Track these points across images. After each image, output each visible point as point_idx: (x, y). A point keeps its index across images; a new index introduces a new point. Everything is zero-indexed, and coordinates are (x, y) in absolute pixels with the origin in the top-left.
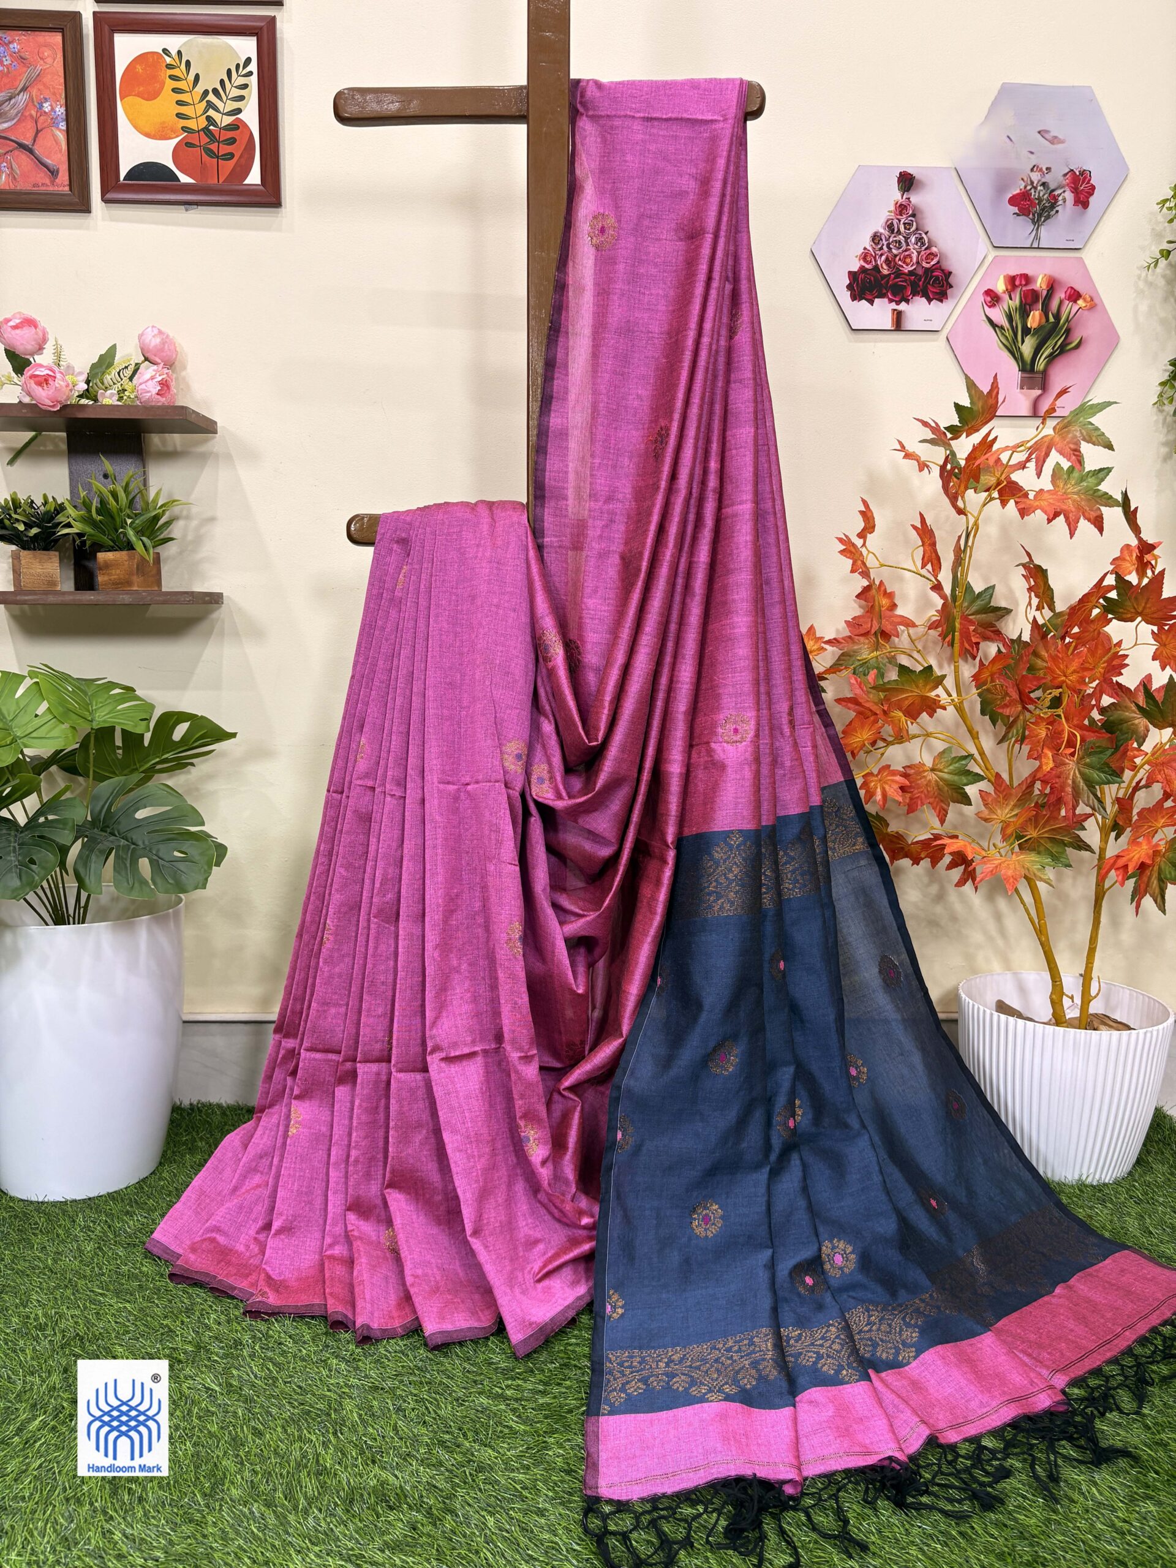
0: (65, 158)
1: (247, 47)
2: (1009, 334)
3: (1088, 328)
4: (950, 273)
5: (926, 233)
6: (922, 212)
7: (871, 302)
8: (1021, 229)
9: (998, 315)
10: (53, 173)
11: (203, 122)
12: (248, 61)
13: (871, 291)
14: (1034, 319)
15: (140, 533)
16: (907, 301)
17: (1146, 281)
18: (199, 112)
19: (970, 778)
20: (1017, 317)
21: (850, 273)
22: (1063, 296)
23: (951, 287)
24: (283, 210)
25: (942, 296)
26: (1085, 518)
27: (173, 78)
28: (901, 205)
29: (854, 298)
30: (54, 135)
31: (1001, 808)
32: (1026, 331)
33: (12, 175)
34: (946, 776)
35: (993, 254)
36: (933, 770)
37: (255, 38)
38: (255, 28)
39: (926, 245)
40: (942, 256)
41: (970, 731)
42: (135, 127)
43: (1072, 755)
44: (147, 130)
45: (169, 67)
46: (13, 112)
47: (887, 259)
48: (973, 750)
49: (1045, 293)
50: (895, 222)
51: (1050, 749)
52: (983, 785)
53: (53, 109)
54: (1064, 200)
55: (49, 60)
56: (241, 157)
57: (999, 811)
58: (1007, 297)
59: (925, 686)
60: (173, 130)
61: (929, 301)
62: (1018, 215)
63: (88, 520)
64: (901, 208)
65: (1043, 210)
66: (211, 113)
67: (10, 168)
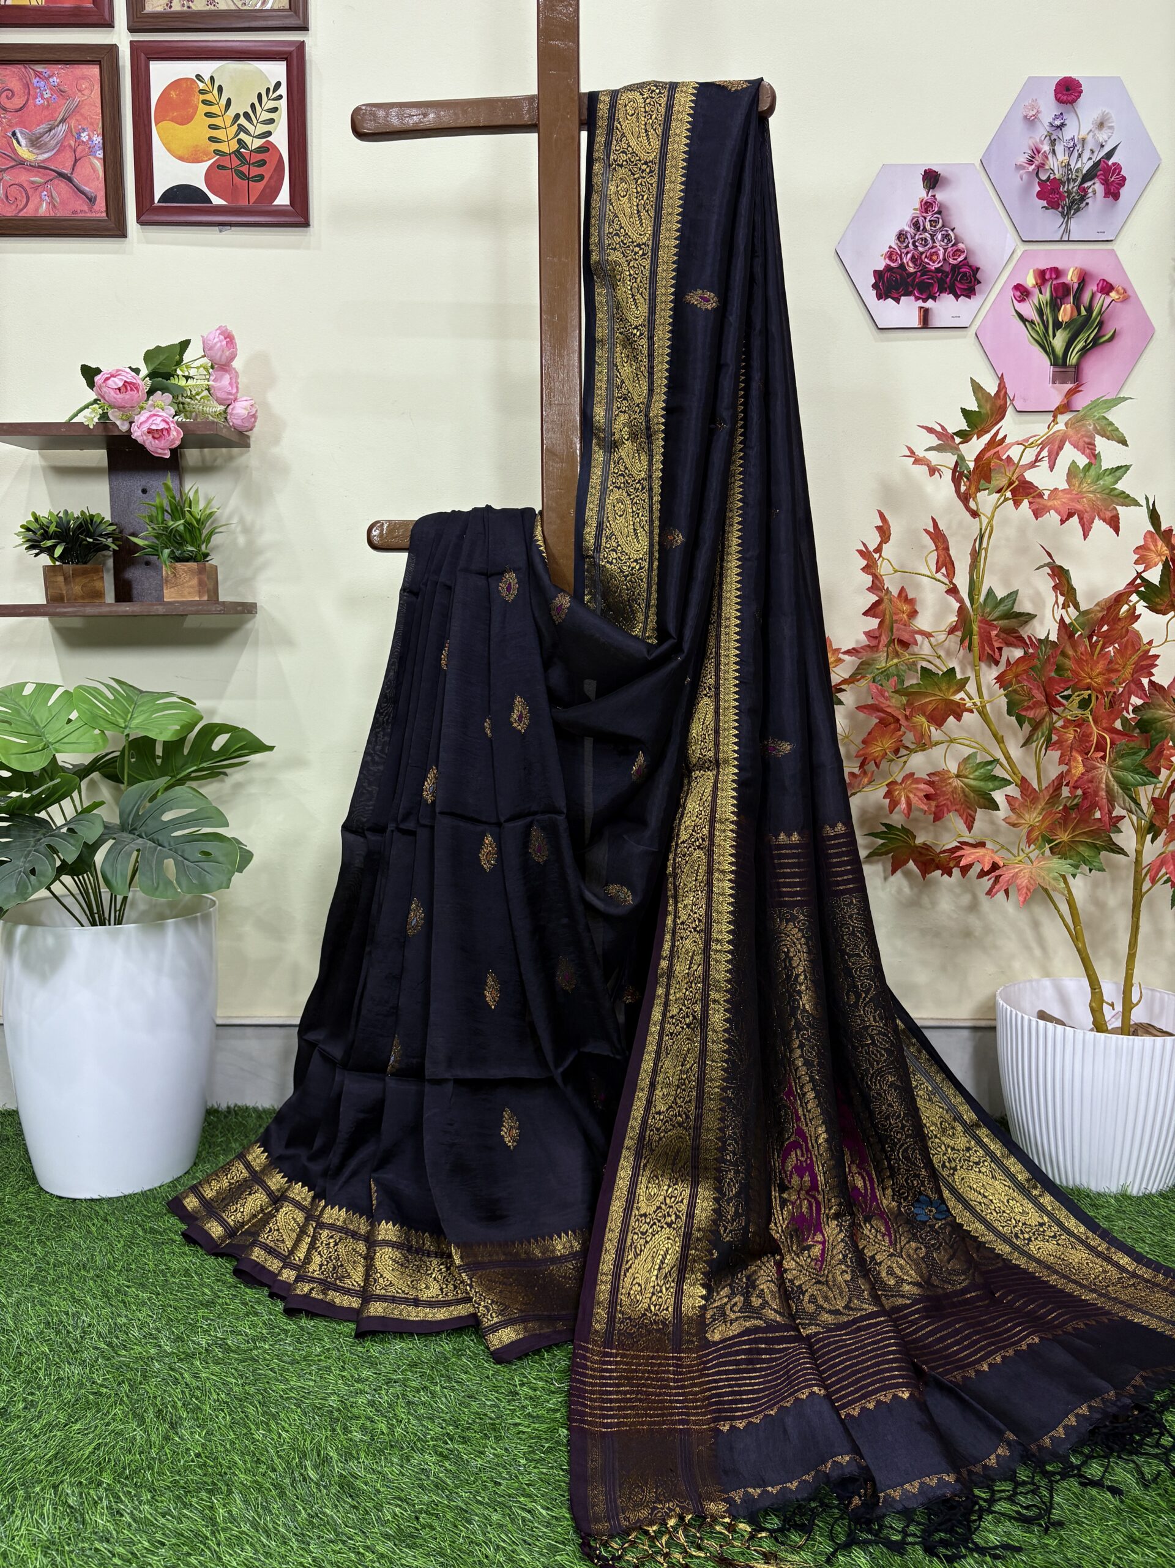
0: (102, 185)
1: (277, 71)
2: (1040, 328)
3: (1121, 321)
4: (978, 269)
5: (953, 230)
6: (947, 208)
7: (898, 301)
8: (1050, 223)
9: (1028, 309)
10: (91, 200)
11: (234, 145)
12: (278, 85)
13: (897, 290)
14: (1066, 313)
16: (935, 299)
18: (231, 135)
19: (997, 783)
20: (1047, 311)
21: (875, 272)
22: (1095, 288)
23: (979, 282)
24: (311, 229)
25: (970, 292)
26: (1100, 518)
27: (206, 103)
28: (926, 203)
29: (879, 297)
30: (92, 165)
31: (1028, 812)
32: (1057, 325)
33: (52, 204)
34: (972, 782)
35: (1022, 248)
36: (958, 776)
37: (284, 63)
38: (285, 53)
39: (953, 243)
40: (970, 252)
41: (995, 735)
42: (169, 150)
43: (1103, 758)
44: (180, 153)
45: (203, 92)
46: (53, 143)
47: (913, 257)
48: (999, 755)
49: (1076, 286)
50: (921, 220)
51: (1080, 752)
52: (1012, 790)
53: (90, 139)
54: (1094, 192)
55: (86, 92)
56: (271, 178)
57: (1027, 816)
58: (1037, 291)
59: (949, 689)
60: (206, 153)
61: (957, 297)
62: (1047, 208)
64: (927, 206)
65: (1072, 202)
66: (242, 136)
67: (51, 196)
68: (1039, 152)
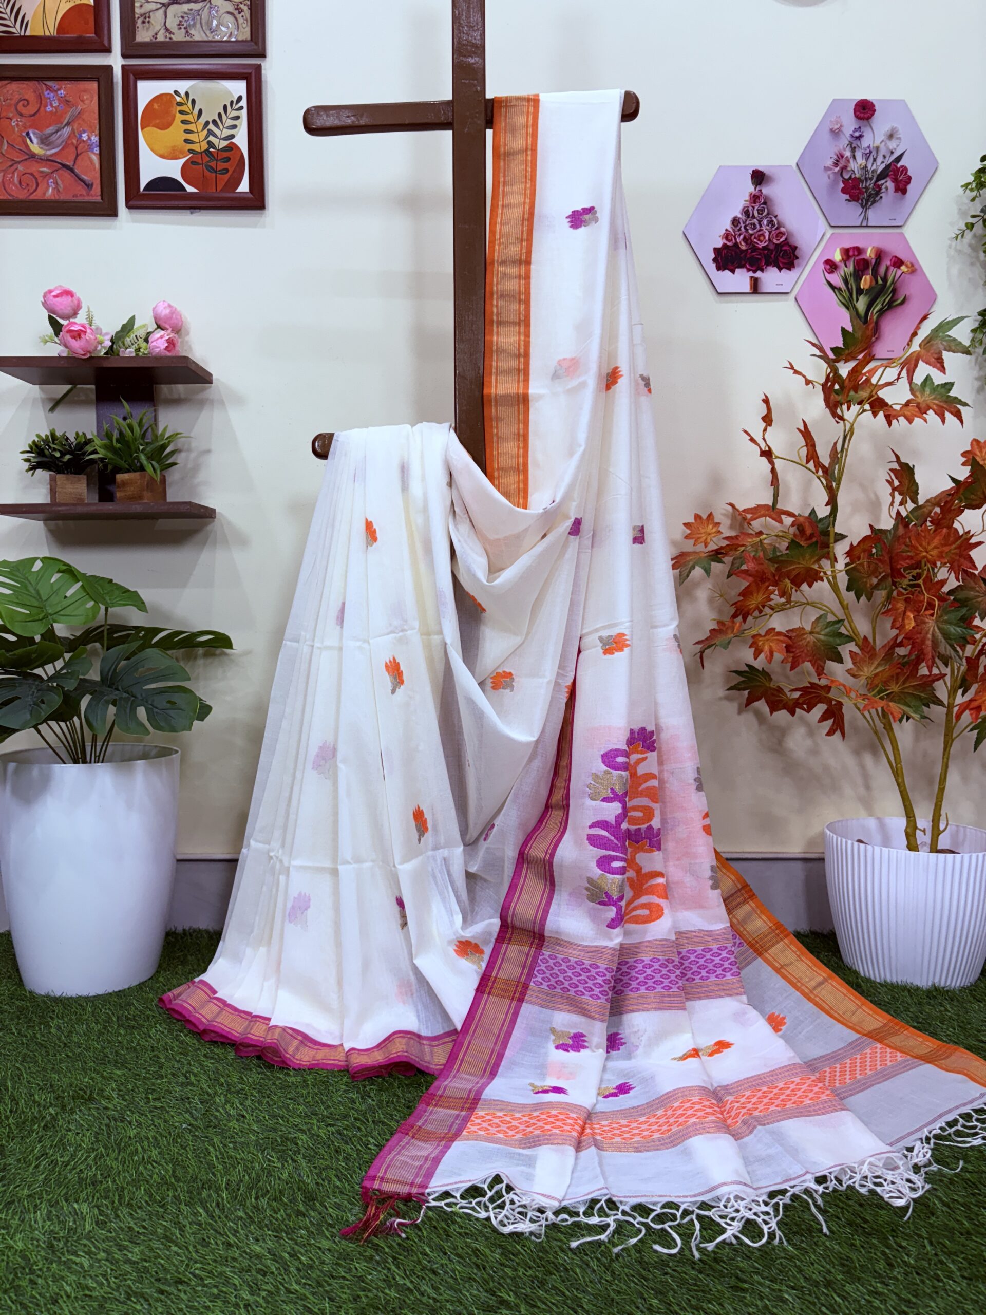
0: (98, 175)
1: (238, 88)
2: (846, 294)
3: (911, 288)
4: (796, 247)
5: (776, 217)
6: (771, 200)
7: (733, 272)
8: (852, 212)
9: (836, 279)
10: (89, 186)
12: (240, 98)
13: (732, 263)
14: (866, 282)
15: (150, 458)
16: (762, 270)
17: (956, 250)
18: (202, 138)
20: (851, 281)
21: (715, 249)
22: (889, 263)
23: (797, 258)
24: (266, 212)
25: (790, 266)
27: (181, 112)
28: (755, 196)
29: (719, 268)
30: (90, 158)
32: (860, 292)
33: (57, 188)
35: (830, 232)
37: (245, 81)
38: (245, 74)
39: (776, 227)
40: (789, 235)
42: (152, 150)
44: (161, 152)
45: (179, 104)
46: (59, 141)
47: (745, 237)
49: (874, 261)
50: (750, 209)
53: (89, 138)
54: (887, 188)
55: (86, 102)
56: (234, 171)
58: (843, 265)
60: (182, 152)
61: (780, 269)
62: (849, 201)
63: (109, 448)
65: (869, 196)
66: (211, 138)
67: (56, 183)
68: (842, 157)
